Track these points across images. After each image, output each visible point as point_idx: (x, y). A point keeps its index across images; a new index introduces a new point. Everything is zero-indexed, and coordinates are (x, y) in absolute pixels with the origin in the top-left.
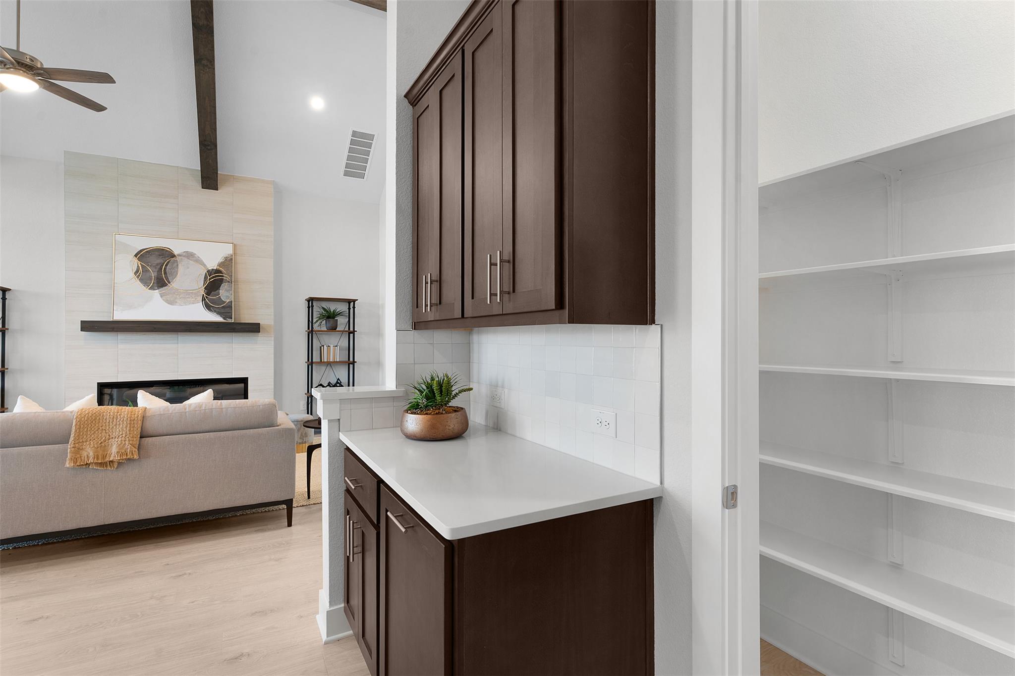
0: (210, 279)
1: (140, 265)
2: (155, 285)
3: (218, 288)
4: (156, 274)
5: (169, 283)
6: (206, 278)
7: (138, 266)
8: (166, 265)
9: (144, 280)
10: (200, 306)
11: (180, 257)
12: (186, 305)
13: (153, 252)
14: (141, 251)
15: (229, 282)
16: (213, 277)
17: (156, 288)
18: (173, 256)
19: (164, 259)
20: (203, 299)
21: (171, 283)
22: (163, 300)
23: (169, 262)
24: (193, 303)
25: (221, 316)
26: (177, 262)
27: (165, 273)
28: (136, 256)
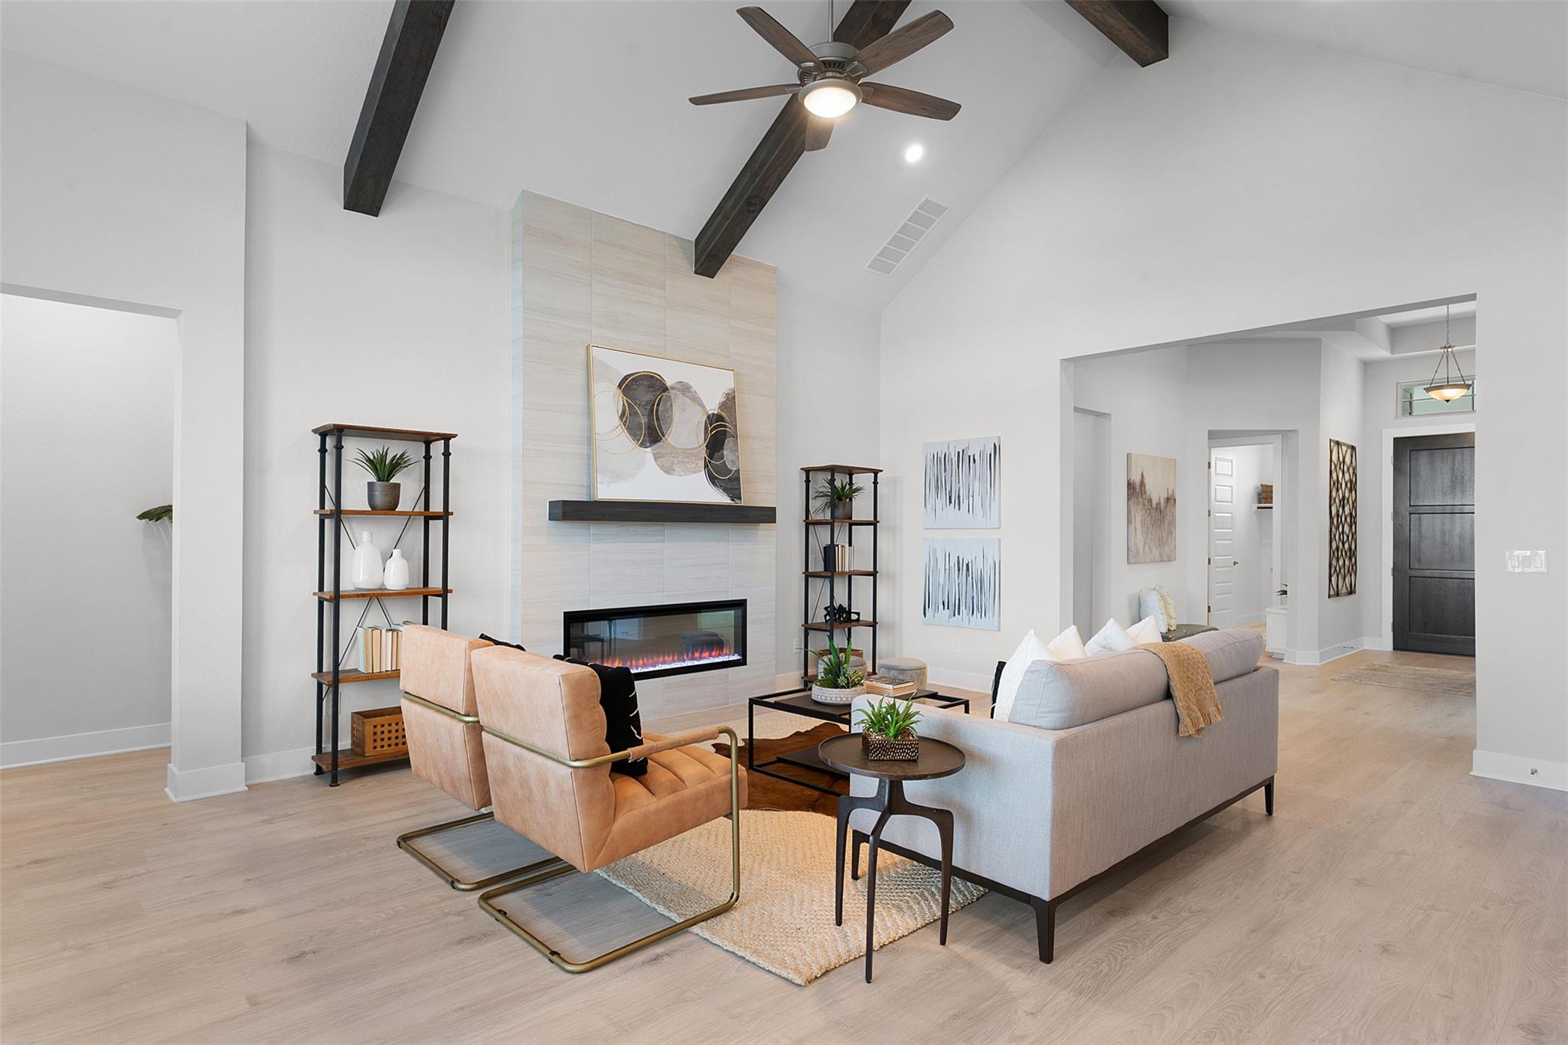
0: (711, 431)
1: (626, 404)
2: (647, 439)
3: (721, 447)
4: (646, 420)
5: (664, 436)
6: (706, 428)
7: (624, 405)
8: (658, 405)
9: (633, 430)
10: (702, 476)
11: (674, 391)
12: (686, 475)
13: (640, 380)
14: (626, 378)
15: (733, 437)
16: (715, 428)
17: (648, 444)
18: (666, 389)
19: (654, 393)
20: (706, 466)
21: (666, 436)
22: (658, 465)
23: (660, 399)
24: (695, 472)
25: (729, 496)
26: (671, 400)
27: (658, 419)
28: (620, 386)
